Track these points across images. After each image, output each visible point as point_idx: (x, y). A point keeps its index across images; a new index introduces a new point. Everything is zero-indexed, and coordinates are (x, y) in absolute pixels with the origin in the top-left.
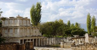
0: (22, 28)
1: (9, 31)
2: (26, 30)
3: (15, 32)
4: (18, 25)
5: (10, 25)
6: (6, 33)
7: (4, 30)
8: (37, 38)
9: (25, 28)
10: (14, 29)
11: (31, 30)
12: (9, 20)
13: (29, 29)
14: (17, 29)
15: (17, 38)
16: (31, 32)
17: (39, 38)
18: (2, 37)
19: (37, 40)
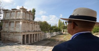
0: (25, 22)
1: (10, 25)
2: (29, 24)
3: (17, 26)
4: (21, 18)
5: (12, 18)
6: (7, 27)
7: (4, 23)
8: (37, 33)
9: (27, 22)
10: (16, 22)
11: (33, 25)
12: (11, 12)
13: (32, 23)
14: (19, 22)
15: (19, 32)
16: (33, 27)
17: (39, 33)
18: (2, 31)
19: (37, 35)
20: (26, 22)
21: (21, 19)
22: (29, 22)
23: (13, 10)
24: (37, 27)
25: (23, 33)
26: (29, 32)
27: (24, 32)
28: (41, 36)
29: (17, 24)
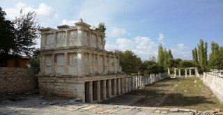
0: (88, 54)
1: (55, 61)
2: (96, 58)
3: (71, 63)
4: (79, 44)
5: (58, 46)
6: (49, 65)
7: (43, 58)
8: (115, 77)
9: (93, 54)
10: (69, 54)
11: (106, 59)
12: (57, 33)
13: (102, 56)
14: (76, 54)
16: (106, 64)
19: (115, 81)
20: (91, 53)
21: (80, 47)
22: (96, 53)
23: (60, 27)
24: (113, 64)
25: (86, 78)
26: (97, 74)
27: (87, 76)
28: (123, 85)
29: (71, 59)
